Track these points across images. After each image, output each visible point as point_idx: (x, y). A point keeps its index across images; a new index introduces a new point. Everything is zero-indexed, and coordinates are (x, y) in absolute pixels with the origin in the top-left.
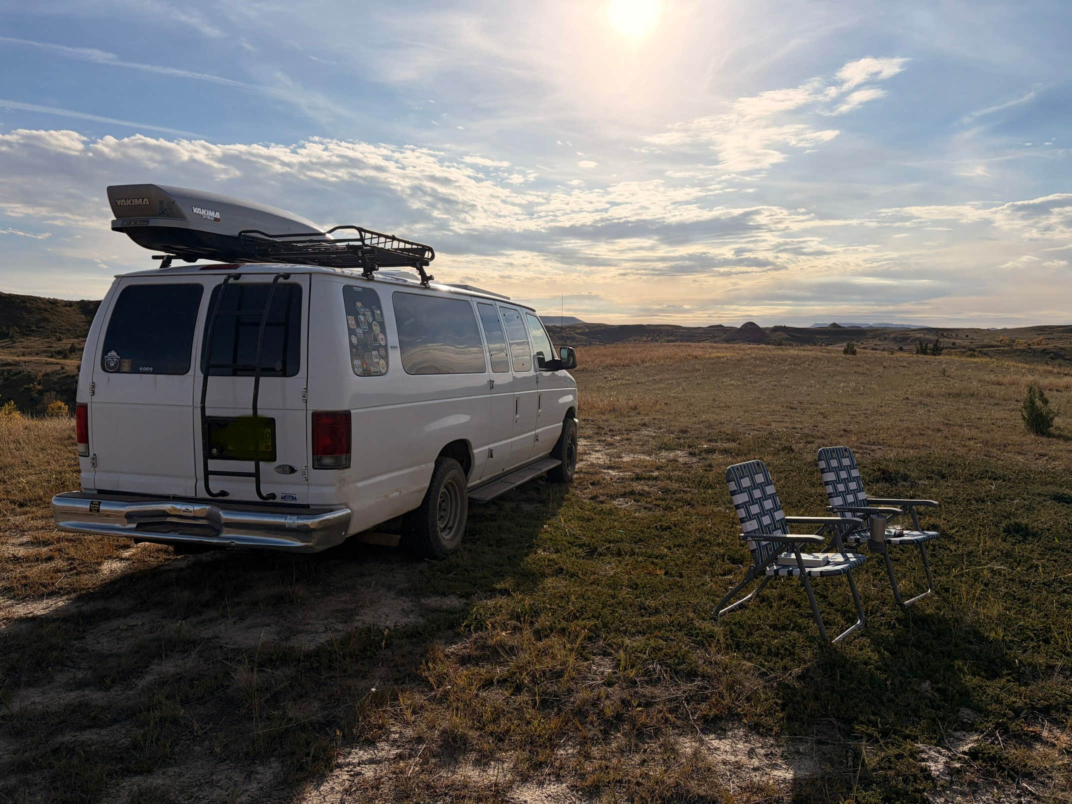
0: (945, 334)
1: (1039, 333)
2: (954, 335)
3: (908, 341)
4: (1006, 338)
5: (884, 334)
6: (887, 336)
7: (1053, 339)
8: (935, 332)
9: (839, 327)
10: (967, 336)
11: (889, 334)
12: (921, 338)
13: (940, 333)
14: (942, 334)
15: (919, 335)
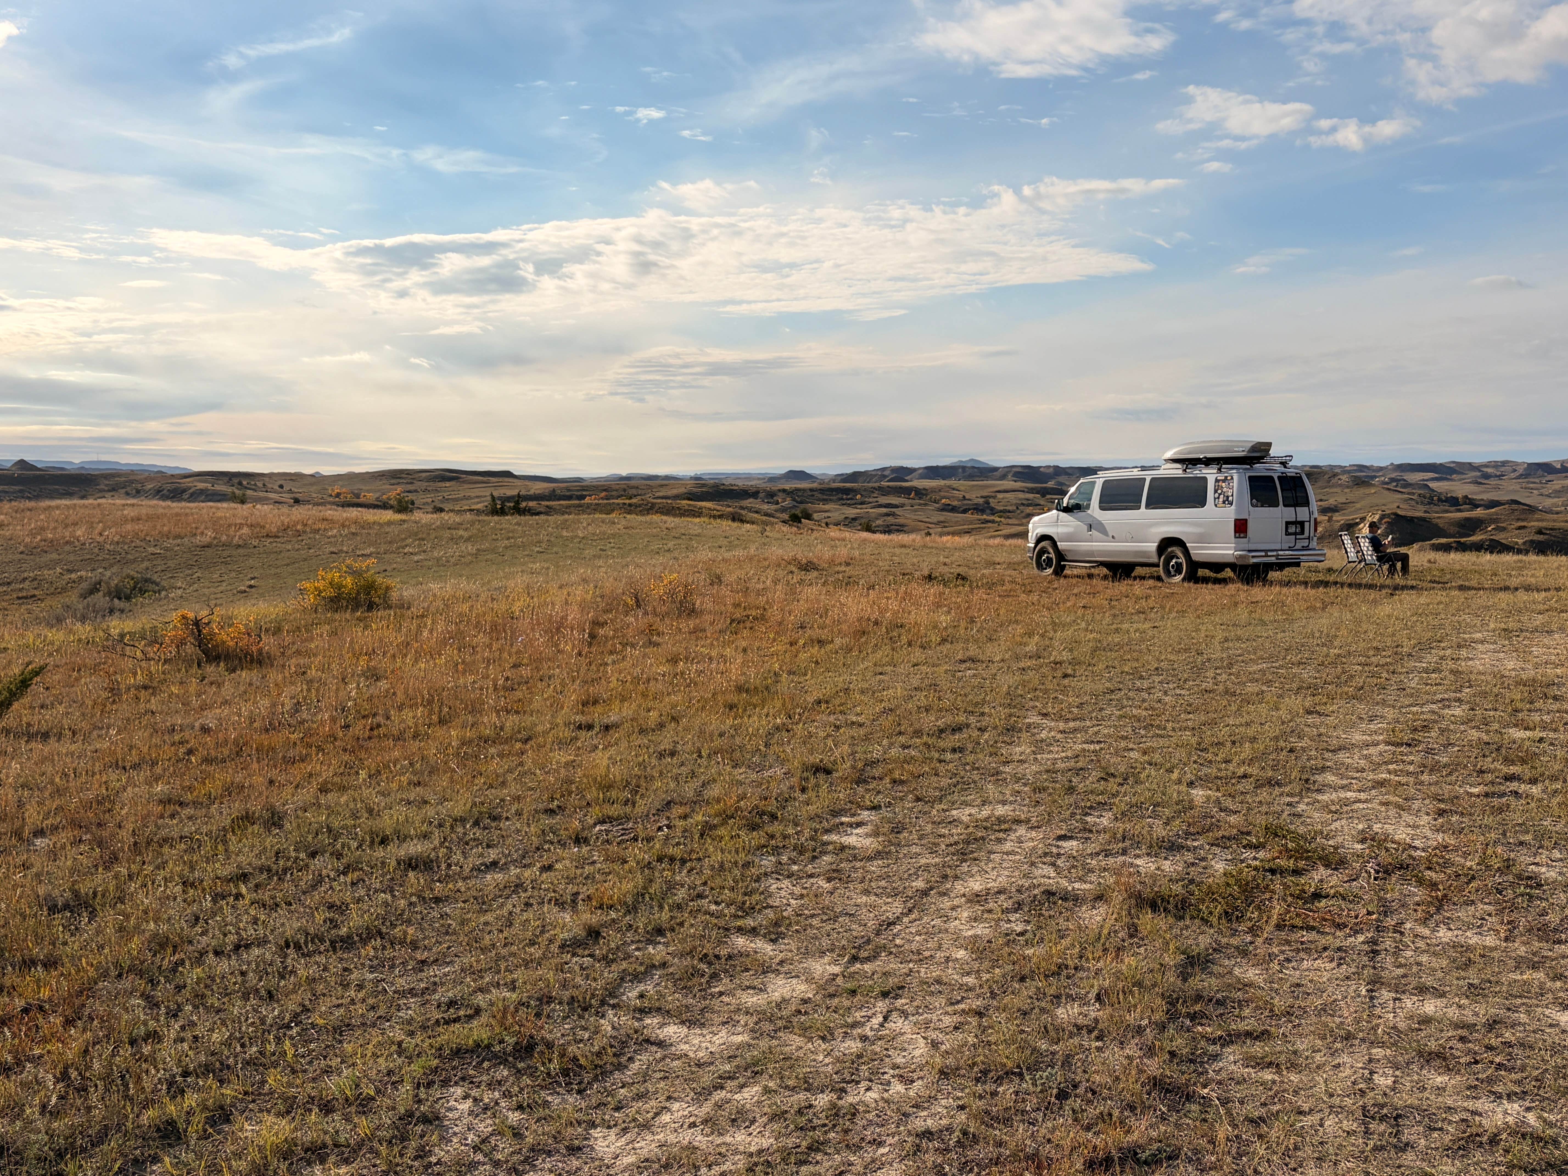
0: (245, 483)
1: (393, 481)
2: (260, 484)
3: (185, 496)
4: (344, 490)
5: (132, 482)
6: (139, 486)
7: (416, 491)
8: (226, 479)
9: (32, 467)
10: (281, 486)
11: (142, 483)
12: (207, 490)
13: (236, 481)
14: (240, 483)
15: (201, 486)
